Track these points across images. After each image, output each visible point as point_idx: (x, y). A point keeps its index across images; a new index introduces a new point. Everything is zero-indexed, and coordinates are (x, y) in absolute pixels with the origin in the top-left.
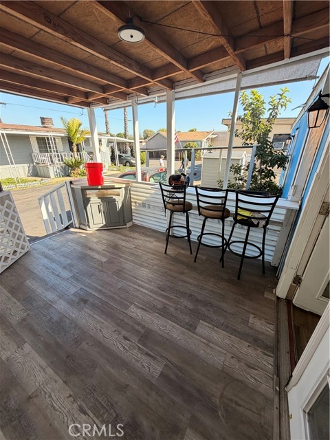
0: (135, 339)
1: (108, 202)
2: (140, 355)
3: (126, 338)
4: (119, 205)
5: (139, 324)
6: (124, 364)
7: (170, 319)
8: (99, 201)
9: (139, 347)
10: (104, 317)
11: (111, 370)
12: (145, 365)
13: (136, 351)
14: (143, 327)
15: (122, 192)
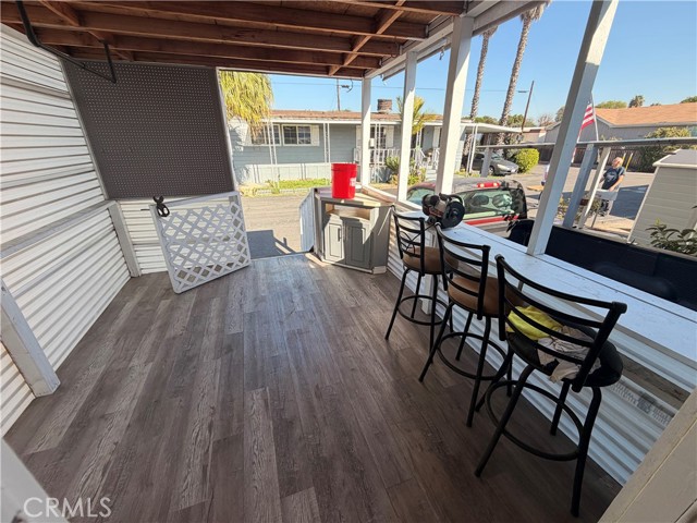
0: (217, 435)
1: (352, 228)
2: (197, 461)
3: (210, 427)
4: (366, 235)
5: (240, 420)
6: (176, 456)
7: (277, 446)
8: (341, 222)
9: (208, 450)
10: (223, 382)
11: (162, 450)
12: (189, 479)
13: (200, 452)
14: (241, 427)
15: (375, 214)
